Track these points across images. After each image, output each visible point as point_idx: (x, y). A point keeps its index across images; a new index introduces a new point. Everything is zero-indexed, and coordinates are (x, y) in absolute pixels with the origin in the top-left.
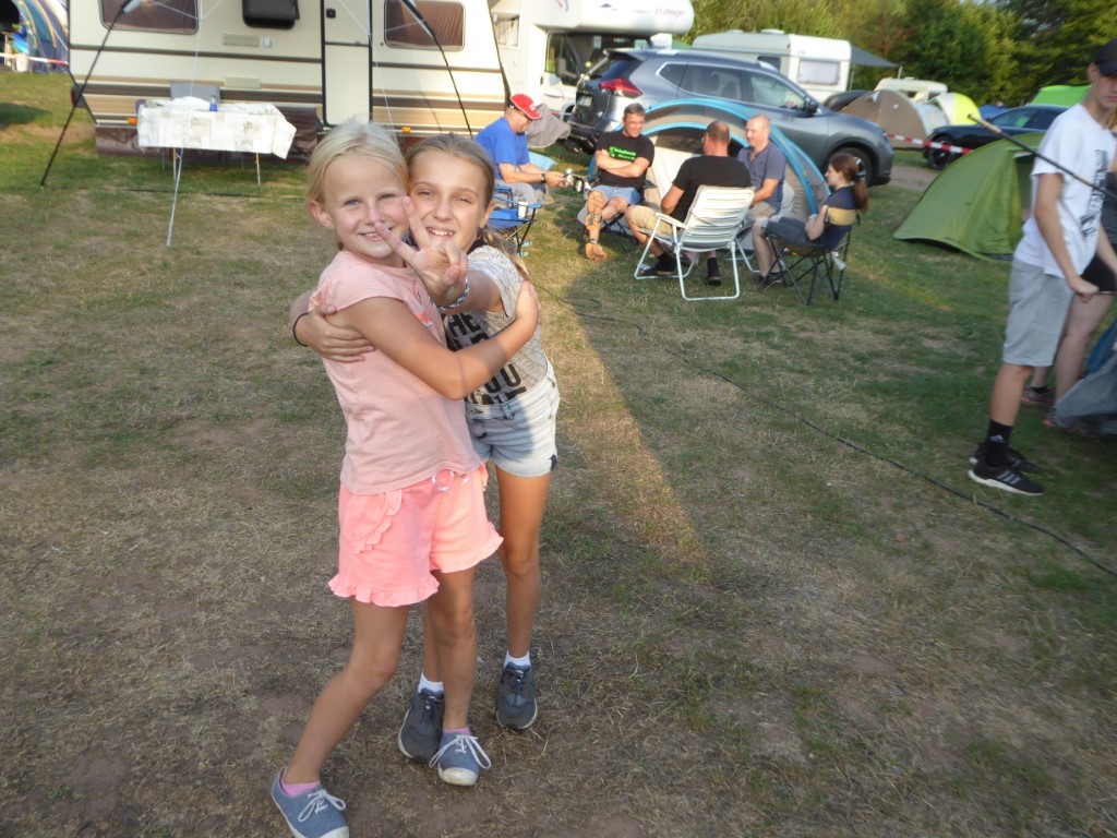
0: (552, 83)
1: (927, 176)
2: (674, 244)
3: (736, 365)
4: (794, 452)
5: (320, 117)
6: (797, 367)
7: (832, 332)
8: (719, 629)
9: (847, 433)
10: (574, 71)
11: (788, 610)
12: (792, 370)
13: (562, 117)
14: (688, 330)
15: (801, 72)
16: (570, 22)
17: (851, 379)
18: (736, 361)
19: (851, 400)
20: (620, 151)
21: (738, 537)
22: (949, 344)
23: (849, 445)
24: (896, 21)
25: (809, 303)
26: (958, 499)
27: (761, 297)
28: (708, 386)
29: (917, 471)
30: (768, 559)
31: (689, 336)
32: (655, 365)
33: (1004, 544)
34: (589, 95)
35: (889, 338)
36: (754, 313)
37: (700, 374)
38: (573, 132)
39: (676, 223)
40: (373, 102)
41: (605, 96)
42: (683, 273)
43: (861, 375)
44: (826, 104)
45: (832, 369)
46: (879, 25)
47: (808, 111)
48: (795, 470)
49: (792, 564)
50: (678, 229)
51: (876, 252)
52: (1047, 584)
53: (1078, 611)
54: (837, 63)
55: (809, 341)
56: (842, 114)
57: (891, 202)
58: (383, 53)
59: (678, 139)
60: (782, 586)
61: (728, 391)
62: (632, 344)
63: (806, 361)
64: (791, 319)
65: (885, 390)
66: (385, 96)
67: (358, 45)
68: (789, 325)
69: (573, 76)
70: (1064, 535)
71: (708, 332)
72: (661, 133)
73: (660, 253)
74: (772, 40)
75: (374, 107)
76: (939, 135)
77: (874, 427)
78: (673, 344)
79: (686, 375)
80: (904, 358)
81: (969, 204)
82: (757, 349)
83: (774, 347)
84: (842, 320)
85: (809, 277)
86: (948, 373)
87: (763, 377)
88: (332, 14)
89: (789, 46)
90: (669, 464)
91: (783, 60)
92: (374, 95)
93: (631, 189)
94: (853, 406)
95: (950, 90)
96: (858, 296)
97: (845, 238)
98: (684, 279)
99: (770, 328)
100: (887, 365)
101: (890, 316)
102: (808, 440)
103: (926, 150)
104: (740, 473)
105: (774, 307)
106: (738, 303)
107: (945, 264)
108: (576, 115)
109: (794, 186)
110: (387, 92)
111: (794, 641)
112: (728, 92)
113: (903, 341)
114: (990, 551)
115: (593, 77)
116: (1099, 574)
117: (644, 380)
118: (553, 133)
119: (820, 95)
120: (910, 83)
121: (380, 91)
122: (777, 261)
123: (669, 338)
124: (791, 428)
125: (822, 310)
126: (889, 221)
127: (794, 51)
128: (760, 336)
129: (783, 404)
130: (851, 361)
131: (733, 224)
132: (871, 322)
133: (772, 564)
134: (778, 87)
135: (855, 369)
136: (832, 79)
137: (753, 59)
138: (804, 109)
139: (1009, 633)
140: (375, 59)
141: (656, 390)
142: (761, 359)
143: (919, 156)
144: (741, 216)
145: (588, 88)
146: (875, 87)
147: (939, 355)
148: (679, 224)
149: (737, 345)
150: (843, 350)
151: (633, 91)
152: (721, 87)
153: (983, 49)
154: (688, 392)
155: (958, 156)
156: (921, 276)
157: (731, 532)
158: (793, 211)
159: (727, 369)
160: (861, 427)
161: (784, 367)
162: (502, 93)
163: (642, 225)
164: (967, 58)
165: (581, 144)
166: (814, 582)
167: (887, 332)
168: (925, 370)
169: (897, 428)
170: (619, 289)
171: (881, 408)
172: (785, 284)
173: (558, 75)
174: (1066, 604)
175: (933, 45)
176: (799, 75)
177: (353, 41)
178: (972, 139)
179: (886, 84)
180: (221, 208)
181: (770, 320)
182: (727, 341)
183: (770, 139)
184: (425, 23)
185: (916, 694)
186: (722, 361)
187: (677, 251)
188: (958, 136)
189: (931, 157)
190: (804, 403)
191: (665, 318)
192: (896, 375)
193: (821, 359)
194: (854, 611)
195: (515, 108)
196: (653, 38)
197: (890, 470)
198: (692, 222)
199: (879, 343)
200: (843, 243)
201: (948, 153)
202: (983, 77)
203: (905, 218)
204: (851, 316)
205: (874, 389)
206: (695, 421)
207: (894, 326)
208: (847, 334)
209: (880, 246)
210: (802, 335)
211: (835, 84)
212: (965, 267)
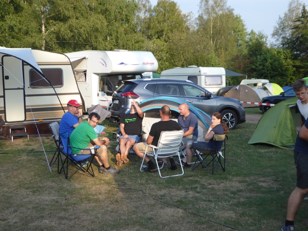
2: (154, 156)
3: (182, 201)
5: (4, 119)
9: (227, 223)
10: (111, 90)
12: (205, 201)
14: (162, 190)
15: (206, 81)
17: (229, 201)
22: (270, 184)
23: (229, 227)
27: (193, 173)
28: (171, 211)
31: (163, 192)
32: (148, 205)
35: (245, 184)
36: (190, 180)
37: (167, 206)
39: (154, 147)
40: (26, 111)
41: (124, 99)
43: (233, 200)
45: (222, 199)
46: (237, 59)
47: (208, 97)
50: (155, 149)
51: (241, 150)
54: (221, 76)
55: (213, 189)
59: (154, 113)
61: (179, 212)
62: (139, 198)
63: (210, 197)
64: (205, 181)
66: (31, 108)
67: (19, 88)
68: (205, 183)
71: (171, 189)
72: (147, 112)
73: (148, 160)
75: (27, 113)
76: (265, 100)
77: (239, 219)
78: (156, 196)
80: (251, 191)
82: (191, 194)
84: (226, 179)
86: (269, 195)
87: (193, 205)
88: (7, 78)
89: (200, 71)
92: (26, 108)
95: (270, 82)
99: (196, 185)
100: (244, 194)
101: (246, 175)
103: (261, 107)
105: (198, 177)
106: (183, 177)
107: (269, 152)
110: (32, 106)
113: (251, 184)
115: (119, 92)
117: (144, 212)
118: (104, 115)
120: (253, 81)
121: (29, 106)
123: (154, 194)
124: (205, 223)
125: (218, 176)
126: (246, 137)
127: (202, 73)
128: (192, 189)
129: (201, 214)
130: (229, 195)
132: (239, 178)
135: (231, 198)
138: (206, 96)
140: (26, 94)
142: (192, 198)
143: (258, 110)
145: (117, 96)
149: (183, 193)
150: (226, 190)
152: (171, 90)
154: (162, 214)
156: (259, 158)
159: (178, 203)
160: (233, 220)
161: (202, 200)
165: (116, 119)
169: (247, 218)
170: (133, 177)
171: (241, 212)
175: (260, 65)
177: (17, 88)
179: (244, 82)
181: (196, 182)
182: (178, 192)
184: (46, 78)
186: (176, 200)
187: (156, 158)
188: (272, 100)
189: (263, 110)
190: (209, 213)
191: (153, 186)
192: (247, 198)
193: (217, 195)
198: (160, 146)
202: (282, 75)
203: (252, 136)
204: (230, 177)
205: (238, 204)
207: (247, 179)
208: (228, 184)
209: (243, 148)
210: (210, 186)
211: (221, 84)
212: (277, 152)
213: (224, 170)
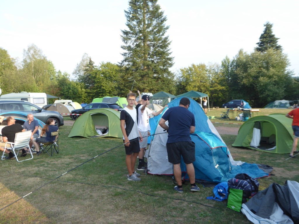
1: (73, 122)
2: (12, 149)
4: (58, 187)
7: (59, 161)
9: (69, 180)
11: (65, 217)
12: (52, 171)
14: (22, 168)
15: (34, 101)
18: (37, 172)
21: (50, 207)
22: (87, 157)
24: (56, 86)
25: (52, 156)
26: (95, 186)
27: (39, 157)
28: (32, 179)
30: (58, 209)
31: (23, 170)
33: (106, 191)
36: (38, 161)
37: (29, 177)
44: (43, 108)
46: (51, 88)
47: (39, 111)
49: (64, 208)
50: (13, 145)
52: (115, 195)
53: (122, 198)
54: (43, 98)
55: (54, 164)
56: (48, 110)
61: (37, 179)
62: (7, 175)
63: (55, 168)
64: (48, 160)
65: (75, 170)
68: (48, 162)
70: (117, 186)
71: (27, 168)
73: (9, 152)
74: (24, 94)
76: (73, 112)
77: (74, 178)
78: (19, 172)
79: (25, 179)
80: (77, 162)
81: (83, 127)
82: (42, 168)
83: (46, 167)
84: (61, 158)
85: (50, 150)
86: (88, 163)
87: (45, 174)
89: (29, 95)
91: (28, 99)
95: (73, 101)
96: (63, 152)
99: (43, 163)
100: (74, 164)
101: (72, 154)
104: (46, 195)
105: (43, 158)
106: (33, 160)
107: (82, 141)
112: (16, 109)
113: (76, 159)
114: (103, 193)
116: (124, 191)
119: (41, 106)
120: (63, 101)
122: (41, 148)
123: (17, 172)
125: (56, 156)
126: (66, 134)
127: (31, 96)
128: (41, 166)
132: (68, 156)
135: (67, 167)
137: (20, 100)
139: (110, 205)
141: (18, 183)
142: (43, 170)
143: (69, 118)
146: (54, 103)
147: (85, 160)
149: (36, 169)
150: (63, 164)
152: (14, 107)
153: (78, 91)
154: (27, 182)
155: (79, 116)
159: (35, 174)
160: (71, 178)
161: (50, 171)
163: (2, 146)
164: (75, 93)
166: (69, 210)
167: (72, 158)
169: (79, 176)
171: (75, 173)
172: (45, 153)
174: (119, 197)
175: (66, 92)
178: (81, 112)
179: (56, 102)
181: (43, 161)
182: (33, 169)
186: (34, 173)
188: (77, 112)
189: (72, 117)
191: (14, 167)
194: (80, 212)
197: (80, 184)
199: (71, 160)
201: (76, 116)
203: (70, 132)
204: (63, 156)
207: (73, 156)
208: (63, 160)
209: (65, 140)
210: (52, 163)
211: (44, 103)
212: (86, 140)
213: (58, 153)
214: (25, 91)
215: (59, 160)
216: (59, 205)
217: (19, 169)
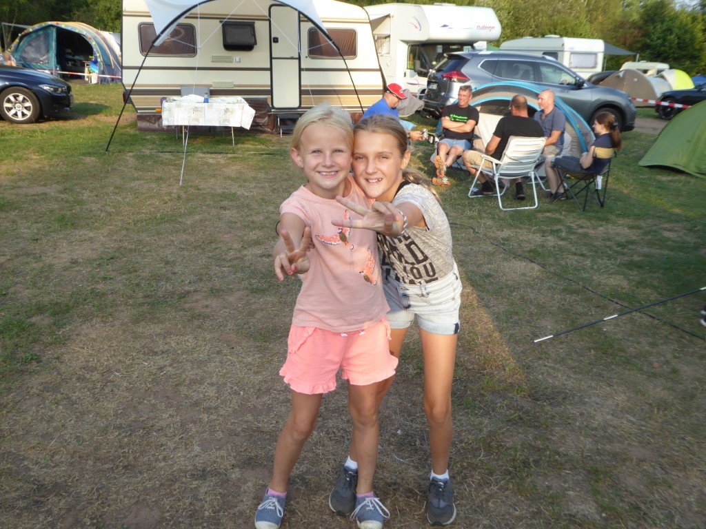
0: (412, 76)
1: (660, 124)
2: (494, 174)
3: (538, 251)
4: (580, 309)
5: (270, 103)
6: (578, 252)
7: (601, 229)
8: (535, 427)
9: (615, 295)
10: (425, 68)
11: (582, 414)
12: (575, 254)
13: (418, 97)
14: (505, 230)
15: (572, 60)
16: (422, 37)
17: (615, 259)
18: (538, 249)
19: (617, 273)
20: (457, 117)
21: (546, 366)
22: (681, 234)
23: (617, 303)
24: (634, 25)
25: (584, 210)
26: (694, 339)
27: (552, 207)
28: (520, 266)
29: (664, 320)
30: (566, 380)
31: (506, 233)
32: (484, 253)
34: (435, 82)
35: (639, 231)
36: (548, 217)
37: (514, 258)
38: (426, 105)
39: (495, 161)
40: (301, 92)
41: (446, 82)
42: (500, 193)
43: (622, 256)
44: (589, 80)
45: (602, 253)
46: (621, 28)
47: (578, 86)
48: (581, 321)
49: (583, 383)
50: (497, 165)
51: (627, 175)
54: (595, 54)
55: (586, 235)
56: (601, 86)
57: (636, 142)
58: (307, 62)
59: (494, 108)
60: (576, 399)
61: (533, 269)
62: (469, 239)
63: (584, 248)
64: (573, 220)
65: (639, 266)
66: (309, 88)
67: (292, 58)
68: (572, 225)
69: (425, 71)
71: (518, 230)
72: (483, 104)
73: (484, 181)
74: (551, 42)
75: (302, 96)
76: (665, 97)
77: (633, 291)
78: (495, 238)
79: (505, 259)
80: (650, 244)
81: (689, 141)
82: (551, 241)
83: (563, 239)
84: (607, 220)
85: (584, 193)
86: (682, 254)
87: (556, 259)
88: (276, 40)
89: (563, 45)
90: (497, 317)
91: (560, 54)
92: (302, 88)
93: (464, 141)
94: (618, 277)
95: (671, 68)
96: (616, 204)
97: (607, 167)
98: (501, 196)
99: (559, 227)
100: (639, 249)
101: (638, 217)
102: (589, 300)
103: (658, 107)
104: (544, 323)
105: (561, 213)
106: (537, 211)
107: (675, 181)
108: (427, 95)
109: (571, 135)
110: (311, 86)
111: (587, 436)
112: (525, 77)
113: (649, 232)
115: (438, 70)
117: (478, 263)
118: (413, 107)
119: (585, 75)
120: (644, 65)
121: (307, 86)
122: (562, 183)
123: (493, 235)
124: (577, 292)
125: (593, 214)
126: (635, 154)
127: (566, 48)
128: (552, 232)
129: (570, 276)
130: (615, 248)
131: (533, 160)
132: (627, 221)
133: (570, 384)
134: (558, 71)
135: (618, 252)
136: (592, 64)
137: (540, 55)
138: (575, 84)
140: (302, 66)
141: (486, 269)
142: (554, 247)
143: (653, 112)
144: (538, 155)
145: (435, 77)
146: (620, 68)
147: (674, 241)
148: (497, 161)
149: (538, 238)
150: (609, 240)
151: (463, 78)
152: (521, 73)
153: (693, 39)
154: (507, 270)
155: (680, 110)
156: (659, 190)
157: (541, 362)
158: (571, 150)
159: (532, 254)
160: (624, 291)
161: (570, 252)
162: (381, 83)
163: (473, 163)
164: (682, 45)
165: (431, 113)
166: (598, 396)
167: (638, 228)
168: (666, 252)
169: (648, 291)
170: (458, 204)
171: (637, 278)
172: (567, 198)
173: (415, 71)
175: (659, 38)
176: (570, 63)
177: (289, 57)
178: (690, 99)
179: (627, 66)
180: (211, 161)
181: (558, 221)
182: (531, 236)
183: (555, 106)
184: (333, 43)
185: (675, 473)
186: (528, 249)
187: (496, 179)
188: (679, 97)
189: (661, 112)
190: (584, 275)
191: (490, 222)
192: (645, 256)
193: (594, 246)
194: (627, 416)
195: (391, 92)
196: (475, 45)
197: (646, 320)
198: (505, 160)
199: (633, 235)
200: (605, 170)
201: (672, 108)
202: (694, 58)
203: (646, 152)
204: (613, 217)
205: (631, 265)
206: (513, 289)
207: (642, 223)
208: (611, 229)
209: (630, 171)
210: (580, 231)
211: (594, 67)
212: (689, 182)
213: (602, 206)
214: (555, 34)
215: (601, 226)
216: (571, 368)
217: (498, 230)
